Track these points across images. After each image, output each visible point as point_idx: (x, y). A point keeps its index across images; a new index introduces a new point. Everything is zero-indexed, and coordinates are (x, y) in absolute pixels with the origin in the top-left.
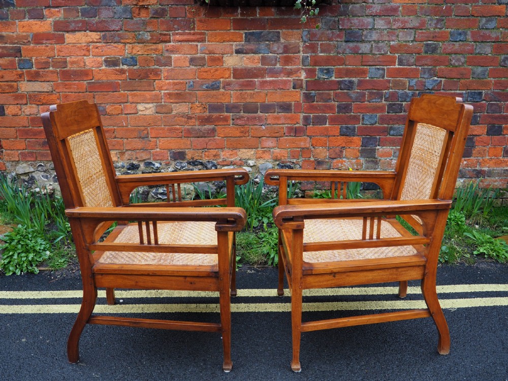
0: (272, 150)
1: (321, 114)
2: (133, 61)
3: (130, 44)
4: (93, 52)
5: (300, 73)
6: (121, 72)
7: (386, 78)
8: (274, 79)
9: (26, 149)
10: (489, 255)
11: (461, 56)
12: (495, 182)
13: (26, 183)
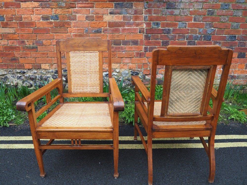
0: (128, 64)
1: (153, 46)
2: (56, 17)
3: (55, 8)
4: (35, 12)
5: (143, 24)
6: (50, 23)
7: (187, 28)
8: (129, 27)
9: (2, 63)
10: (236, 119)
11: (226, 17)
12: (240, 81)
13: (3, 80)
